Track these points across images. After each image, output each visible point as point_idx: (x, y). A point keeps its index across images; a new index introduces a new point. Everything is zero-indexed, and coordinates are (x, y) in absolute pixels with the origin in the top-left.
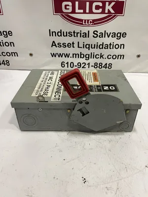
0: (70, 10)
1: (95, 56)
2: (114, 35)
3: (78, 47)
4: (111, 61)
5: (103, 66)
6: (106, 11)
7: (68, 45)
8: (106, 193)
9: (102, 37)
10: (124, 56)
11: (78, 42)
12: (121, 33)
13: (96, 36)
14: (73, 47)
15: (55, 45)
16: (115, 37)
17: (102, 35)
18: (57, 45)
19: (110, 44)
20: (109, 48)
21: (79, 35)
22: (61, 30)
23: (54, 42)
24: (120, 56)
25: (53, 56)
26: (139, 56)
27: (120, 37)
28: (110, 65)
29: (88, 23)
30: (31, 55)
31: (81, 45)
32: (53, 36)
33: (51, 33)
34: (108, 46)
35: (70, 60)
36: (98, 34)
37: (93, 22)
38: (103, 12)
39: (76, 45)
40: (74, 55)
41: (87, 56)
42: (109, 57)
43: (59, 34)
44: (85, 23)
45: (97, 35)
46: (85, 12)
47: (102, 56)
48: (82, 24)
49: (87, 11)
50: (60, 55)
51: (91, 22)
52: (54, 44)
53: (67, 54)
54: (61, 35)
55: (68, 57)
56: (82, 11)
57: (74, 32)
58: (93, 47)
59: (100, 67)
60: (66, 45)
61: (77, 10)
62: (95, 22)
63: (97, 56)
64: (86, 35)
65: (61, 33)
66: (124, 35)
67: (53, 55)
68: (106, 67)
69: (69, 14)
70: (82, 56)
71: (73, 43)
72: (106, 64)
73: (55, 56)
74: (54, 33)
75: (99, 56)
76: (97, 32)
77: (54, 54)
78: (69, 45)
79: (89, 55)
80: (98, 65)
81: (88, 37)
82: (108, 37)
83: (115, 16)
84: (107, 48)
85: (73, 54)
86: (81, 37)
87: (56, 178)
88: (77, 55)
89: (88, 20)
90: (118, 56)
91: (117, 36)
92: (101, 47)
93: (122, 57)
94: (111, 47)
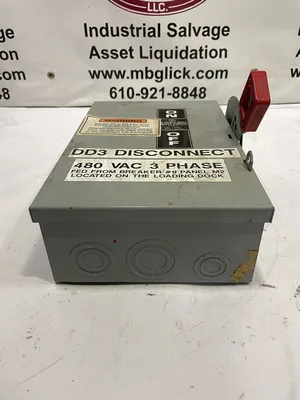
1: (174, 75)
2: (207, 31)
3: (141, 57)
4: (204, 82)
5: (189, 93)
7: (121, 54)
9: (185, 35)
10: (227, 71)
11: (141, 47)
12: (219, 28)
13: (172, 33)
14: (132, 57)
15: (97, 54)
16: (208, 35)
17: (185, 31)
18: (101, 55)
19: (201, 50)
20: (198, 56)
21: (141, 31)
22: (107, 24)
23: (94, 48)
24: (219, 73)
25: (93, 77)
27: (218, 34)
28: (203, 90)
29: (157, 8)
30: (51, 75)
31: (146, 53)
32: (91, 35)
33: (89, 31)
34: (196, 54)
35: (125, 83)
36: (177, 29)
37: (166, 7)
39: (136, 53)
40: (135, 73)
41: (159, 74)
42: (200, 74)
43: (104, 32)
44: (152, 8)
45: (175, 31)
47: (186, 74)
48: (146, 10)
50: (107, 75)
51: (162, 7)
52: (94, 52)
53: (120, 72)
54: (107, 35)
55: (123, 77)
57: (132, 28)
58: (169, 55)
59: (185, 95)
60: (118, 53)
62: (170, 7)
63: (178, 74)
64: (154, 32)
65: (107, 29)
66: (225, 31)
67: (94, 75)
68: (195, 96)
70: (149, 75)
71: (131, 50)
72: (195, 89)
73: (98, 77)
74: (94, 31)
75: (182, 74)
76: (175, 26)
77: (94, 72)
78: (123, 54)
79: (162, 72)
80: (180, 92)
81: (159, 36)
82: (197, 34)
84: (196, 57)
85: (132, 72)
86: (144, 36)
88: (140, 74)
89: (157, 4)
90: (217, 72)
91: (214, 34)
92: (184, 54)
93: (224, 73)
94: (203, 55)
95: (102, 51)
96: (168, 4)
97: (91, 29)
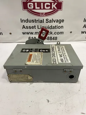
2: (57, 21)
3: (38, 28)
4: (56, 35)
5: (52, 38)
6: (53, 8)
7: (32, 27)
8: (60, 106)
9: (51, 22)
10: (63, 32)
11: (38, 26)
12: (61, 20)
13: (47, 22)
14: (35, 28)
15: (25, 28)
16: (58, 22)
17: (51, 21)
18: (26, 28)
19: (56, 26)
21: (38, 21)
22: (28, 19)
23: (24, 26)
24: (61, 33)
25: (23, 34)
26: (71, 32)
27: (61, 22)
28: (56, 38)
29: (43, 15)
30: (10, 34)
32: (23, 22)
34: (54, 27)
35: (33, 36)
37: (45, 14)
40: (36, 33)
41: (43, 33)
42: (55, 33)
43: (27, 21)
44: (41, 14)
46: (41, 9)
48: (39, 15)
49: (42, 8)
50: (28, 33)
51: (44, 14)
53: (32, 33)
54: (28, 22)
55: (32, 34)
56: (39, 8)
57: (35, 20)
58: (46, 28)
59: (51, 39)
60: (31, 27)
62: (47, 14)
64: (42, 21)
65: (28, 20)
66: (63, 21)
67: (24, 33)
68: (54, 39)
71: (35, 26)
72: (54, 37)
73: (25, 34)
74: (24, 21)
75: (50, 33)
76: (48, 20)
78: (33, 27)
80: (50, 38)
81: (43, 22)
82: (54, 22)
83: (57, 10)
84: (54, 28)
85: (35, 33)
86: (39, 22)
87: (32, 102)
88: (38, 33)
89: (43, 13)
90: (60, 32)
91: (59, 22)
92: (51, 28)
93: (62, 33)
94: (56, 28)
95: (26, 27)
96: (46, 13)
97: (23, 20)
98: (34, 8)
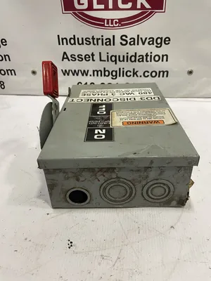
0: (86, 6)
1: (125, 74)
2: (152, 41)
3: (101, 60)
4: (149, 80)
6: (139, 6)
7: (85, 58)
9: (134, 44)
10: (167, 72)
11: (100, 53)
12: (161, 39)
13: (124, 43)
14: (93, 60)
15: (67, 58)
16: (153, 44)
17: (134, 41)
18: (70, 58)
19: (147, 55)
20: (145, 60)
21: (100, 41)
22: (74, 36)
23: (65, 53)
24: (162, 73)
25: (64, 75)
26: (190, 72)
27: (161, 43)
30: (34, 73)
31: (104, 57)
32: (63, 44)
33: (61, 41)
34: (143, 58)
35: (89, 79)
36: (128, 39)
37: (119, 22)
38: (134, 8)
39: (97, 57)
40: (96, 72)
41: (114, 74)
42: (146, 74)
43: (72, 41)
44: (108, 23)
45: (126, 41)
46: (106, 8)
47: (135, 73)
48: (103, 25)
50: (75, 73)
51: (116, 23)
52: (65, 56)
53: (84, 71)
54: (75, 44)
55: (87, 75)
56: (102, 7)
57: (93, 38)
58: (121, 59)
60: (83, 57)
61: (96, 6)
62: (122, 22)
63: (129, 74)
64: (110, 42)
65: (74, 39)
66: (167, 41)
67: (65, 73)
69: (85, 12)
70: (107, 73)
71: (93, 55)
73: (68, 75)
74: (65, 40)
75: (132, 74)
76: (127, 37)
77: (66, 71)
78: (87, 58)
79: (116, 72)
81: (114, 45)
82: (144, 44)
84: (143, 61)
85: (94, 71)
86: (103, 44)
87: (28, 240)
88: (99, 72)
89: (112, 20)
90: (160, 72)
91: (157, 43)
92: (133, 59)
93: (166, 73)
94: (149, 59)
95: (71, 56)
96: (121, 20)
97: (62, 39)
98: (90, 8)
